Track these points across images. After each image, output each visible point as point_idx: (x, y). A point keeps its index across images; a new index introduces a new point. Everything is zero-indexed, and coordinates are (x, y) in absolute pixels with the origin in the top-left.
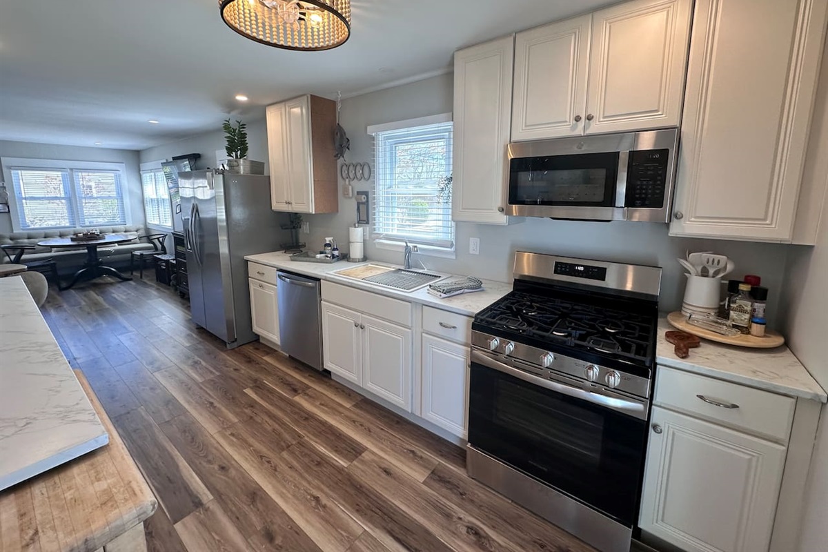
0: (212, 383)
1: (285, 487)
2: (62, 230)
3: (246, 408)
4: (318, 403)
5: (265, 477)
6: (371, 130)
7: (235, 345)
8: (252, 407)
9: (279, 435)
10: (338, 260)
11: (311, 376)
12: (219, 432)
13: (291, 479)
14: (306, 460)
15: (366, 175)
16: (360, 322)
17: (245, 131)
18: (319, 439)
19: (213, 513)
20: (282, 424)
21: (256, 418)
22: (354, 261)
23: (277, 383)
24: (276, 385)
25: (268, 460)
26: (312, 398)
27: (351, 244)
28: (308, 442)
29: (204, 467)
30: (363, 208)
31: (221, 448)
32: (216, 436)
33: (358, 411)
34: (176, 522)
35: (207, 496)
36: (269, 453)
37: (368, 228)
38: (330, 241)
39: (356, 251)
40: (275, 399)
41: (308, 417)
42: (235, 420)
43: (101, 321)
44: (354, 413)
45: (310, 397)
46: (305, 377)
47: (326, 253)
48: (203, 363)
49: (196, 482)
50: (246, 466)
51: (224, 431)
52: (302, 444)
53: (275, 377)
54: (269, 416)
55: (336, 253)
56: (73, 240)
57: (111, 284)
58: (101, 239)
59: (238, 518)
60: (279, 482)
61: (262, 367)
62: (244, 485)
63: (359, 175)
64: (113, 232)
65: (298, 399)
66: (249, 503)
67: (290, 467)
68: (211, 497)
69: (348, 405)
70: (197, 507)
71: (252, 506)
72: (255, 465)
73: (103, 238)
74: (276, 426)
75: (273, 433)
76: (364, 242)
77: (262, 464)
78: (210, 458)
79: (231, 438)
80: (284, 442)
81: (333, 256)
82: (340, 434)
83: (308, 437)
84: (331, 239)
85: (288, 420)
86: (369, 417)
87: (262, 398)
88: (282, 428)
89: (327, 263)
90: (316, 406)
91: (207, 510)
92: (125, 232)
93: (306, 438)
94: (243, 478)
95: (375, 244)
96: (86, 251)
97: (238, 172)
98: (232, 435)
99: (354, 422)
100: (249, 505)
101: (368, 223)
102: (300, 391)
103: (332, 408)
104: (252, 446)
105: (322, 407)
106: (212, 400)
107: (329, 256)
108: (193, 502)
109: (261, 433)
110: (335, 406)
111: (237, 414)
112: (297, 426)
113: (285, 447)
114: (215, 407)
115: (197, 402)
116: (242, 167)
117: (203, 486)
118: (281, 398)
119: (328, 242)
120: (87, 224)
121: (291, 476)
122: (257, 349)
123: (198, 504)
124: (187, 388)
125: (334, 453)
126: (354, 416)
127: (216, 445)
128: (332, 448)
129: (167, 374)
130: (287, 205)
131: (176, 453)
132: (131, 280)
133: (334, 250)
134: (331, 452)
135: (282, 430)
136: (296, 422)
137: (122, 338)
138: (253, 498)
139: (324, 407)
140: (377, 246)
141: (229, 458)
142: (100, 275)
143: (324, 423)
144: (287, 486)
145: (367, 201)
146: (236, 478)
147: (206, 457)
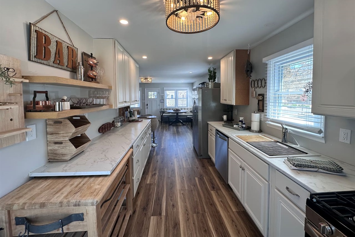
0: (187, 169)
1: (187, 231)
2: (170, 108)
3: (192, 186)
4: (220, 200)
5: (183, 221)
6: (264, 60)
7: (201, 157)
8: (194, 186)
9: (197, 205)
10: (244, 130)
11: (223, 184)
12: (180, 190)
13: (191, 229)
14: (201, 225)
15: (263, 85)
16: (243, 166)
17: (216, 71)
18: (212, 219)
20: (201, 201)
21: (193, 191)
22: (253, 131)
23: (208, 181)
24: (208, 182)
25: (188, 213)
26: (219, 195)
27: (252, 122)
28: (206, 216)
29: (169, 201)
30: (261, 103)
31: (177, 196)
32: (178, 191)
33: (238, 216)
36: (189, 210)
37: (263, 114)
38: (242, 119)
39: (255, 126)
40: (204, 188)
41: (212, 204)
42: (186, 188)
43: (172, 137)
44: (235, 217)
45: (218, 195)
46: (221, 184)
47: (239, 125)
48: (189, 161)
49: (164, 205)
50: (180, 210)
51: (181, 190)
52: (203, 215)
53: (209, 177)
54: (198, 194)
55: (244, 126)
56: (174, 111)
57: (180, 125)
58: (179, 111)
59: (167, 230)
60: (187, 226)
61: (206, 171)
62: (175, 218)
63: (260, 85)
64: (184, 109)
65: (213, 193)
66: (173, 227)
67: (194, 223)
69: (234, 210)
70: (159, 215)
71: (173, 229)
72: (183, 212)
73: (180, 111)
74: (198, 200)
75: (196, 202)
76: (261, 122)
77: (185, 213)
78: (172, 199)
79: (182, 194)
80: (198, 210)
81: (242, 127)
82: (222, 223)
83: (207, 214)
84: (242, 118)
85: (204, 200)
86: (242, 224)
87: (199, 184)
88: (200, 203)
89: (238, 130)
90: (218, 201)
92: (187, 109)
93: (206, 214)
94: (177, 215)
95: (266, 123)
96: (176, 114)
97: (208, 88)
98: (183, 194)
99: (233, 221)
100: (172, 228)
101: (263, 111)
102: (215, 189)
103: (225, 207)
104: (186, 203)
105: (221, 202)
106: (184, 176)
107: (240, 127)
108: (160, 212)
109: (191, 199)
110: (227, 206)
111: (188, 186)
112: (206, 205)
113: (197, 212)
114: (183, 179)
115: (180, 175)
116: (210, 86)
118: (207, 189)
119: (241, 120)
120: (179, 106)
121: (192, 228)
122: (208, 162)
124: (180, 168)
125: (215, 231)
126: (234, 218)
127: (176, 195)
128: (215, 228)
129: (177, 160)
130: (225, 101)
131: (165, 190)
132: (185, 125)
133: (243, 124)
134: (213, 229)
135: (199, 204)
136: (207, 203)
137: (174, 144)
138: (175, 226)
139: (221, 203)
140: (267, 125)
141: (177, 202)
142: (178, 123)
143: (218, 212)
144: (188, 231)
145: (263, 99)
146: (175, 213)
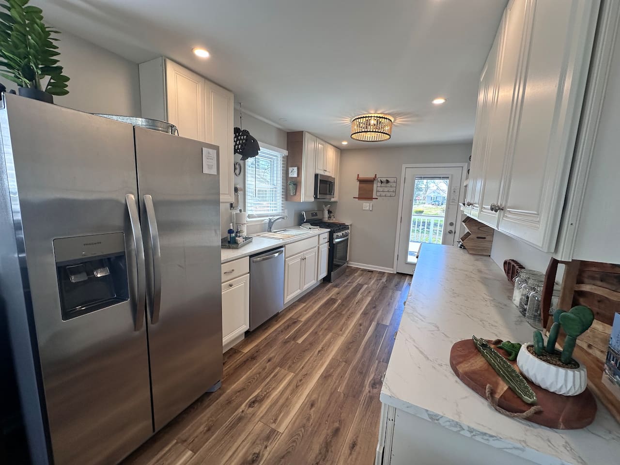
19: (378, 319)
34: (387, 326)
35: (374, 324)
68: (373, 322)
91: (378, 321)
117: (371, 326)
123: (378, 324)
147: (358, 332)
